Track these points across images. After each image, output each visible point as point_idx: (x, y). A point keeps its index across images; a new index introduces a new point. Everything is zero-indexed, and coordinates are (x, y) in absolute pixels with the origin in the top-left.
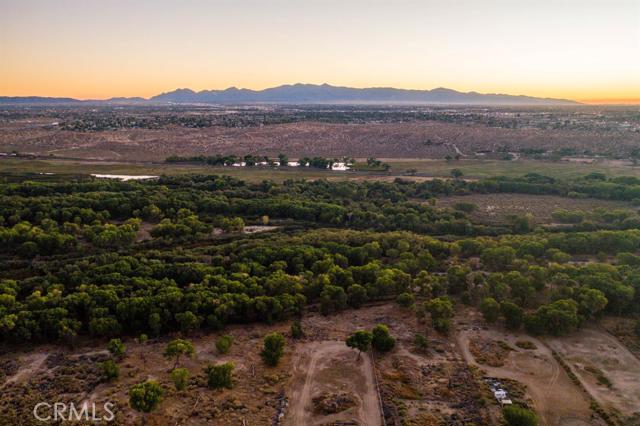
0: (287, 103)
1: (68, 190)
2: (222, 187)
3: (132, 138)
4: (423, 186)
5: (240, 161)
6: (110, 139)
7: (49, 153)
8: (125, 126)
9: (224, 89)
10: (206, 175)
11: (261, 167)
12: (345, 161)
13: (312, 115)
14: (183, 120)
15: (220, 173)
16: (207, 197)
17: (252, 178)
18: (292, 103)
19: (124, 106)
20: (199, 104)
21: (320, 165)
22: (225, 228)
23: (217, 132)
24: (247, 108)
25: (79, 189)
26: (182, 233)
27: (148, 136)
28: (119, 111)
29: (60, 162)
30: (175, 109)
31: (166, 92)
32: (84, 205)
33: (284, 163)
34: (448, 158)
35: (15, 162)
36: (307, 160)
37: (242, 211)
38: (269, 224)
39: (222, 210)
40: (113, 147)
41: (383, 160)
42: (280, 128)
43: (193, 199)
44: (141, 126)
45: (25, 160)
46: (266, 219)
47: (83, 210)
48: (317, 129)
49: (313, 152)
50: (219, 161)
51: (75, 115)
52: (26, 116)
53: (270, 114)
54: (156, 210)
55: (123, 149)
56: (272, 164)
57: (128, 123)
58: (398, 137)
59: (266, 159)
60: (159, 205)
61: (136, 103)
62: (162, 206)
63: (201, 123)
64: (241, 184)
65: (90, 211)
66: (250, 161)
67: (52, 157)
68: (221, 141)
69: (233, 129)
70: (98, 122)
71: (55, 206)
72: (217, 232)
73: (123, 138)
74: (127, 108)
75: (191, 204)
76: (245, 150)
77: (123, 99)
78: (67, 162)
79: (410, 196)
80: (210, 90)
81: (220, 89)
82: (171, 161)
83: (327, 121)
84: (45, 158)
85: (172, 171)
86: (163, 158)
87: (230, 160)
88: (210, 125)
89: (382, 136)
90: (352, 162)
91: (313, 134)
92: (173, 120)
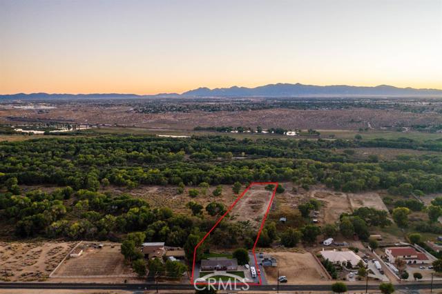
0: (270, 96)
1: (149, 140)
2: (223, 140)
3: (175, 117)
4: (333, 142)
5: (235, 130)
6: (162, 117)
7: (132, 124)
8: (170, 110)
9: (229, 87)
10: (215, 135)
11: (246, 133)
12: (296, 130)
13: (285, 104)
14: (203, 107)
15: (223, 135)
16: (215, 144)
17: (240, 138)
18: (274, 97)
19: (167, 99)
20: (212, 97)
21: (280, 132)
22: (224, 157)
23: (223, 114)
24: (243, 100)
25: (154, 140)
26: (204, 157)
27: (183, 116)
28: (164, 102)
29: (139, 129)
30: (197, 101)
31: (192, 90)
32: (159, 145)
33: (260, 131)
34: (361, 130)
35: (118, 129)
36: (273, 129)
37: (233, 151)
38: (245, 156)
39: (223, 150)
40: (164, 122)
41: (317, 131)
42: (261, 112)
43: (209, 145)
44: (179, 110)
45: (121, 128)
46: (243, 154)
47: (159, 148)
48: (283, 113)
49: (277, 125)
50: (223, 130)
51: (140, 105)
52: (112, 105)
53: (257, 104)
54: (191, 149)
55: (171, 123)
56: (252, 132)
57: (171, 109)
58: (333, 118)
59: (250, 129)
60: (193, 146)
61: (174, 97)
62: (194, 147)
63: (214, 109)
64: (234, 140)
65: (162, 148)
66: (240, 130)
67: (134, 126)
68: (224, 119)
69: (232, 113)
70: (155, 108)
71: (146, 146)
72: (219, 159)
73: (169, 117)
74: (168, 100)
75: (208, 147)
76: (238, 124)
77: (165, 94)
78: (142, 129)
79: (324, 147)
80: (220, 88)
81: (226, 87)
82: (196, 129)
83: (293, 108)
84: (131, 127)
85: (197, 134)
86: (193, 128)
87: (229, 129)
88: (219, 110)
89: (323, 117)
90: (300, 131)
91: (281, 116)
92: (197, 107)
